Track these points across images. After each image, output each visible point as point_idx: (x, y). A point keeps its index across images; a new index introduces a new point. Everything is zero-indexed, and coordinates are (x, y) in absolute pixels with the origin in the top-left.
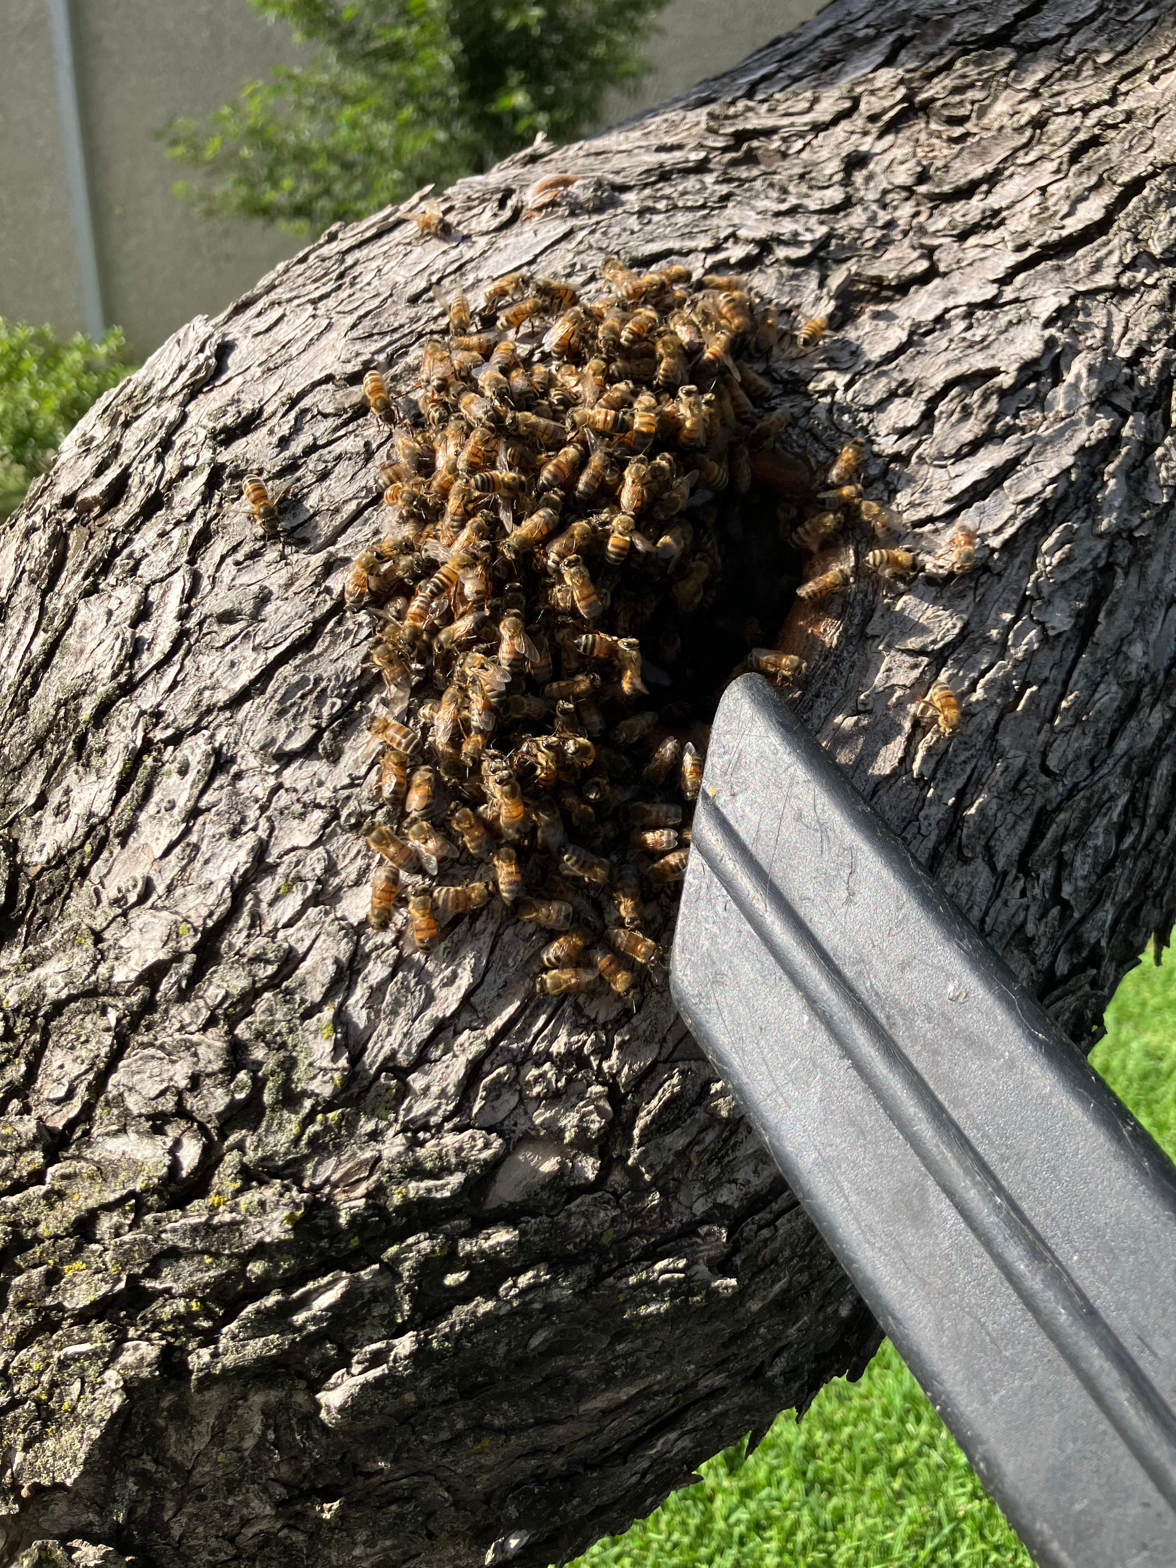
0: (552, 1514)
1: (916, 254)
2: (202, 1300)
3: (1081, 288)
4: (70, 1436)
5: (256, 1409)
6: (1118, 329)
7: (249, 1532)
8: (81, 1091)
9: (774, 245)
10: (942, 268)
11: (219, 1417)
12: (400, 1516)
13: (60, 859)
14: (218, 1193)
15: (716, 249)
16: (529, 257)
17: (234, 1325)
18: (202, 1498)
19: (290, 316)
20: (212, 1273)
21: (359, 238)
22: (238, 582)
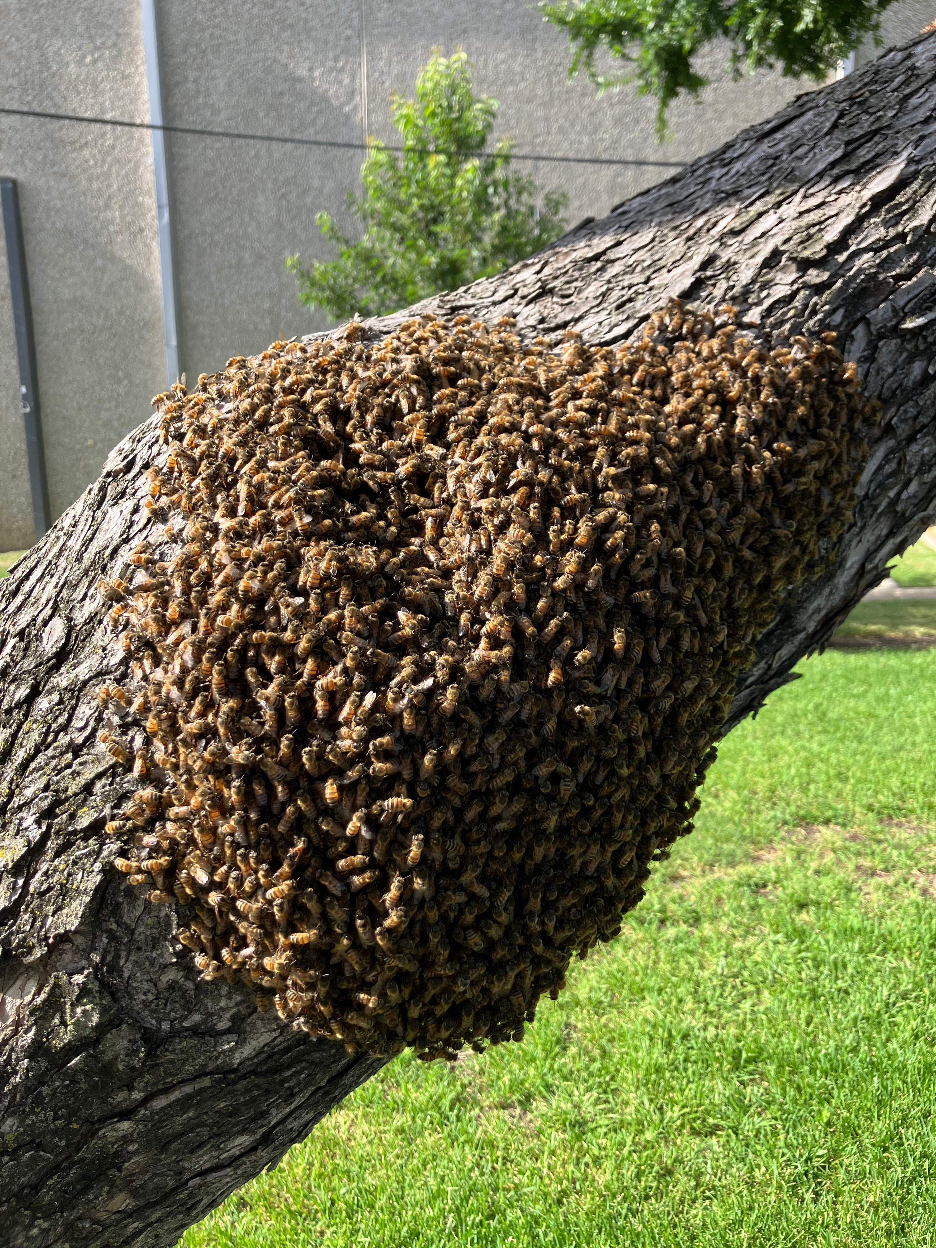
4: (75, 904)
7: (164, 977)
8: (92, 723)
13: (91, 619)
18: (139, 949)
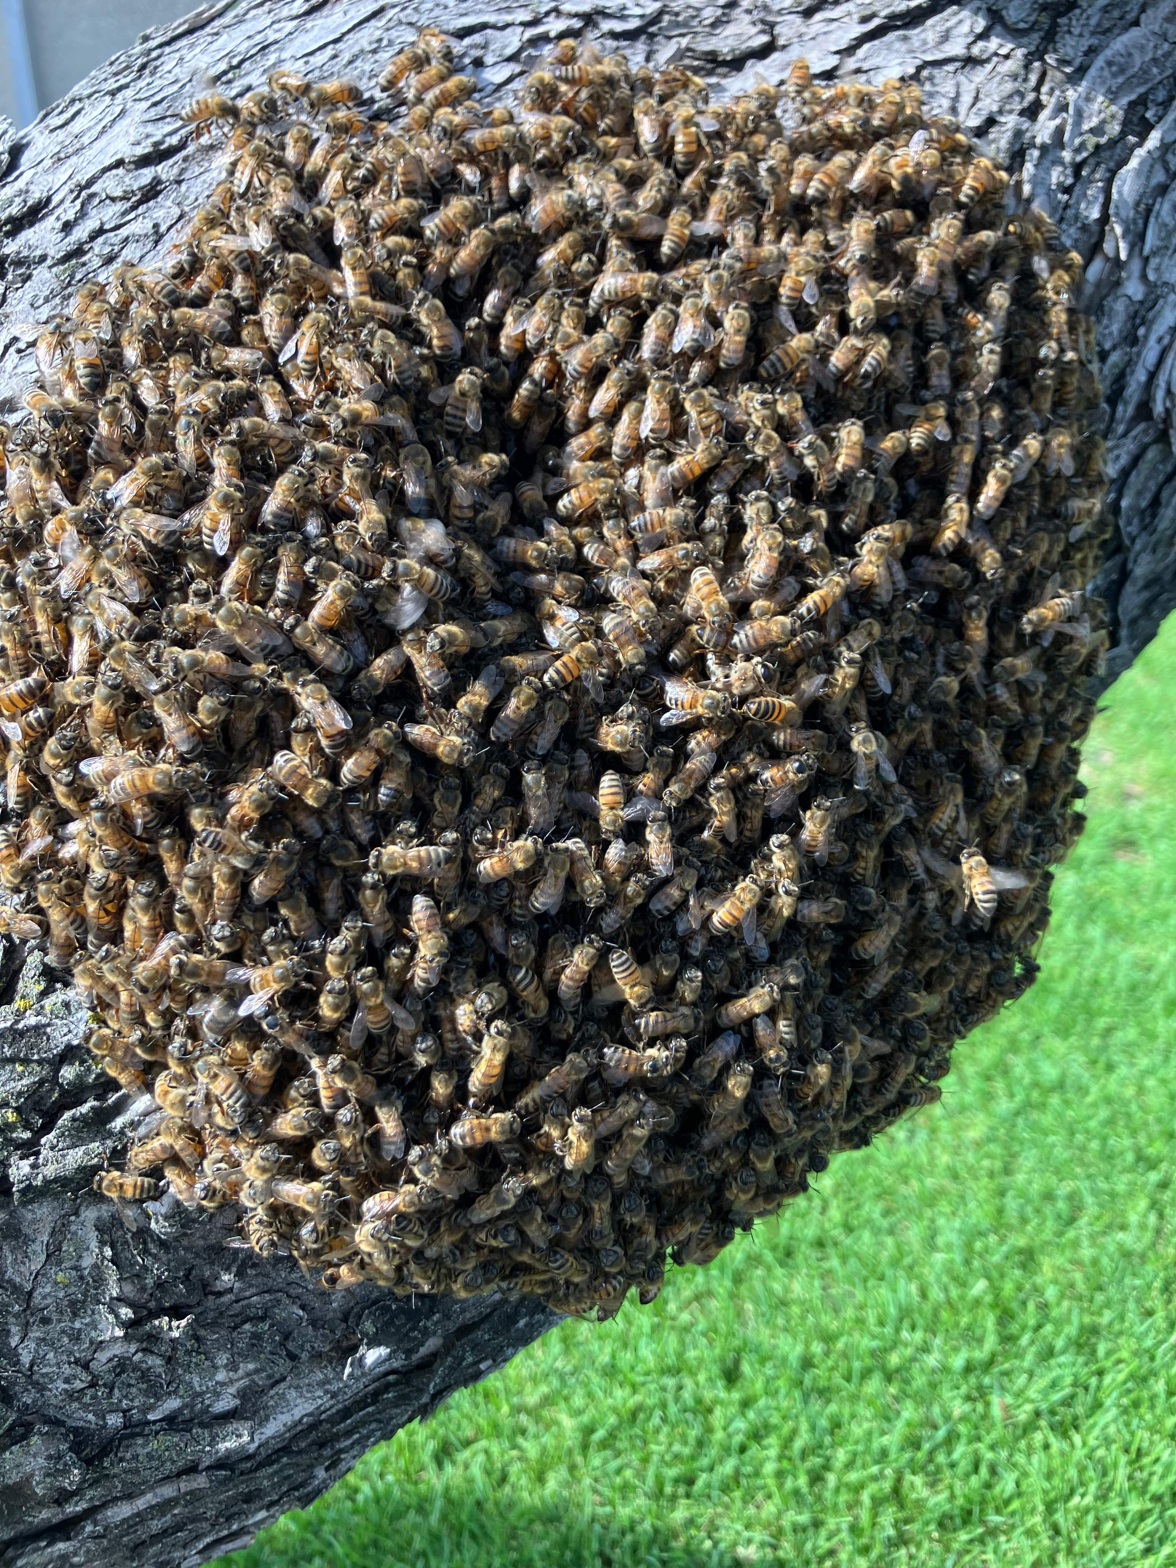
0: (413, 1329)
1: (754, 30)
2: (18, 1110)
3: (929, 58)
5: (90, 1225)
6: (966, 99)
7: (103, 1356)
9: (599, 19)
10: (781, 42)
11: (52, 1234)
12: (256, 1336)
14: (23, 997)
15: (535, 22)
16: (337, 35)
17: (51, 1136)
18: (45, 1321)
19: (88, 109)
20: (25, 1082)
21: (170, 35)
22: (20, 370)
